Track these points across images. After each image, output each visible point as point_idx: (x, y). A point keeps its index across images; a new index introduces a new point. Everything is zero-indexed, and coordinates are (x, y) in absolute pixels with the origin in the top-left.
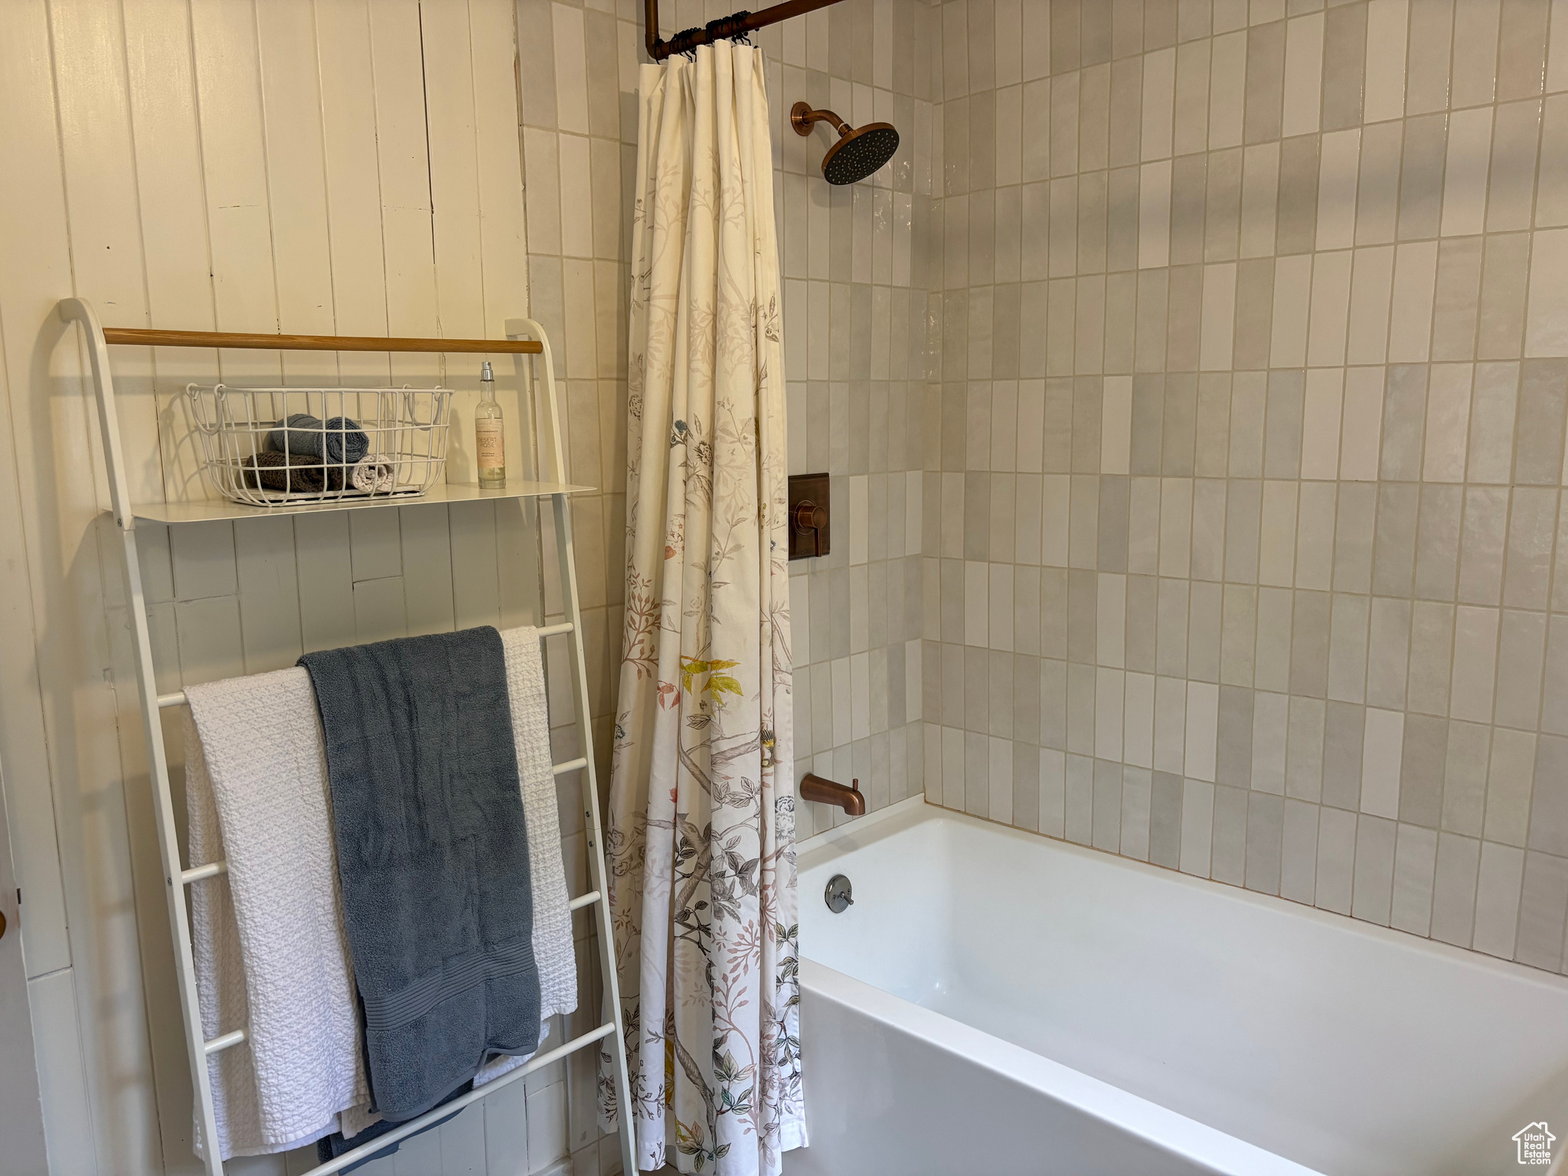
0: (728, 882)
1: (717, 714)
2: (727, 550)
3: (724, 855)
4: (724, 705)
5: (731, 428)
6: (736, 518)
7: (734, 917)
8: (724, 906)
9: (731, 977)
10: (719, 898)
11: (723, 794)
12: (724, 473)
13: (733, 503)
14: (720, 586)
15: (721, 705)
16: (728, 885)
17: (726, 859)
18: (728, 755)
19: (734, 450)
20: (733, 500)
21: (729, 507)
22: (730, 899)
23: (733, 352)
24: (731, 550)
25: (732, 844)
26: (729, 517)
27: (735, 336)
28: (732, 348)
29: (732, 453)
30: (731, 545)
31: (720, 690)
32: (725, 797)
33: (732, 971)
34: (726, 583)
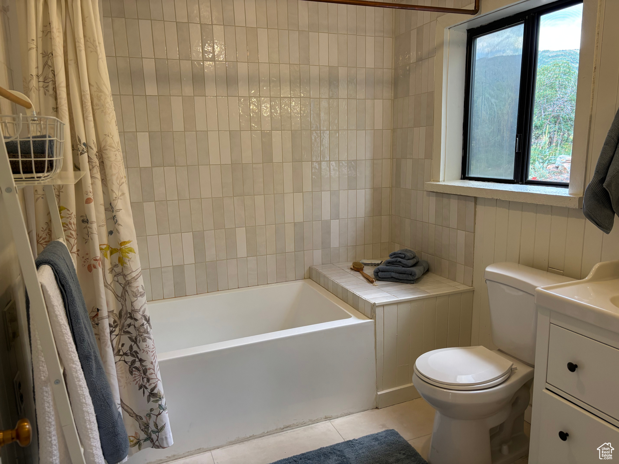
0: (145, 327)
1: (128, 263)
2: (119, 196)
3: (142, 317)
4: (131, 259)
5: (114, 145)
6: (121, 182)
7: (150, 339)
8: (145, 336)
9: (154, 361)
10: (143, 334)
11: (137, 294)
12: (114, 164)
13: (119, 177)
14: (119, 211)
15: (129, 259)
16: (146, 328)
17: (143, 318)
18: (136, 278)
19: (116, 154)
20: (119, 175)
21: (117, 178)
22: (148, 333)
23: (110, 114)
24: (121, 196)
25: (144, 312)
26: (118, 182)
27: (109, 107)
28: (109, 112)
29: (116, 156)
30: (120, 193)
31: (128, 253)
32: (138, 294)
33: (154, 359)
34: (121, 209)
